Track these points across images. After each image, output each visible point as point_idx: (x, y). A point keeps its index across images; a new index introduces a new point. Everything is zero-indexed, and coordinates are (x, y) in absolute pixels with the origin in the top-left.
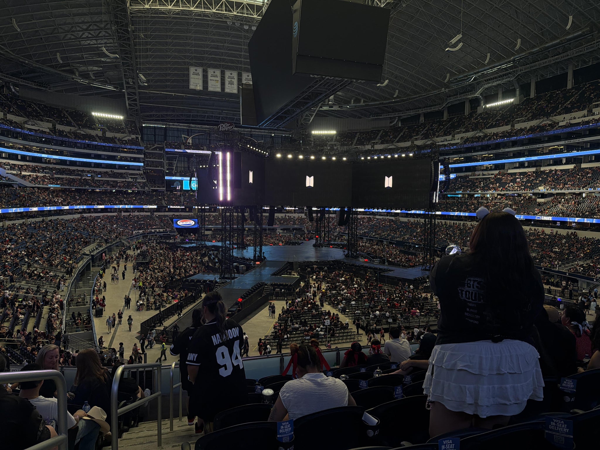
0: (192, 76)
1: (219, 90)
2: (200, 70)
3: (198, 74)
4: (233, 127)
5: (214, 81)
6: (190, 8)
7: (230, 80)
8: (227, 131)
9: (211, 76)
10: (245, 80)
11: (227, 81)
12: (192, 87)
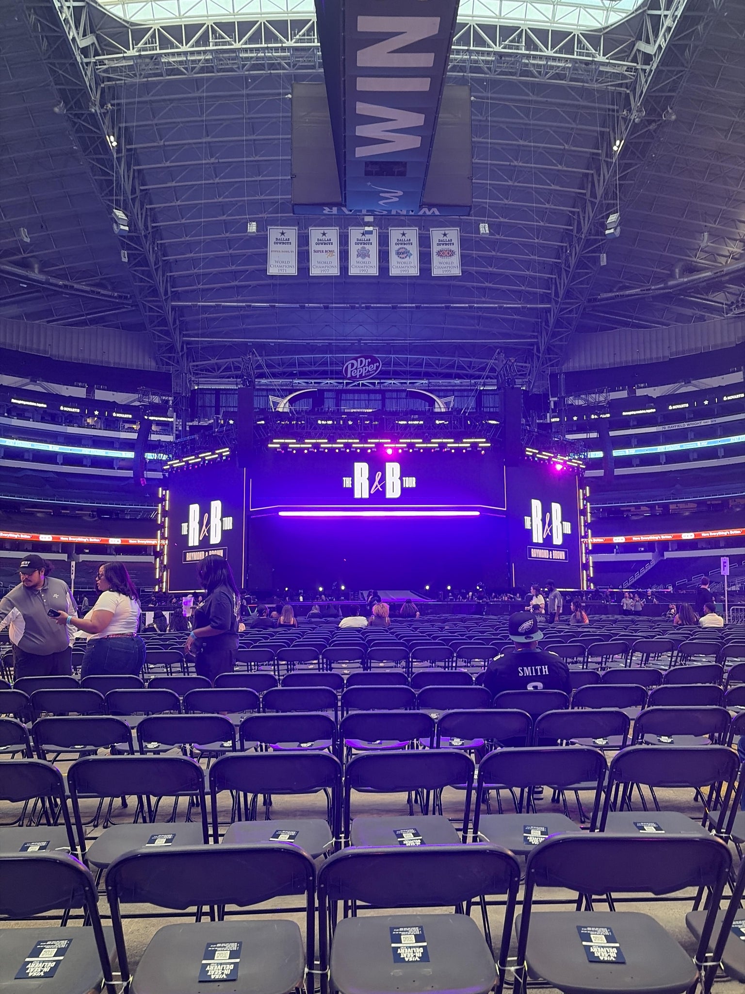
0: (272, 247)
1: (335, 271)
2: (292, 233)
3: (287, 242)
4: (378, 367)
5: (324, 253)
6: (232, 45)
7: (360, 246)
8: (365, 376)
9: (317, 244)
10: (396, 244)
11: (353, 249)
12: (272, 271)
